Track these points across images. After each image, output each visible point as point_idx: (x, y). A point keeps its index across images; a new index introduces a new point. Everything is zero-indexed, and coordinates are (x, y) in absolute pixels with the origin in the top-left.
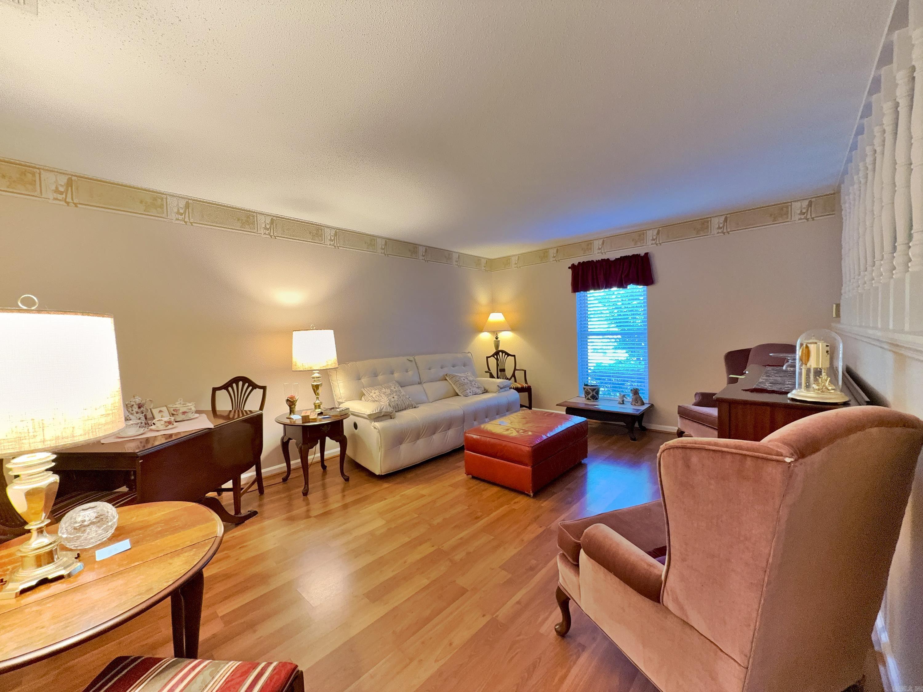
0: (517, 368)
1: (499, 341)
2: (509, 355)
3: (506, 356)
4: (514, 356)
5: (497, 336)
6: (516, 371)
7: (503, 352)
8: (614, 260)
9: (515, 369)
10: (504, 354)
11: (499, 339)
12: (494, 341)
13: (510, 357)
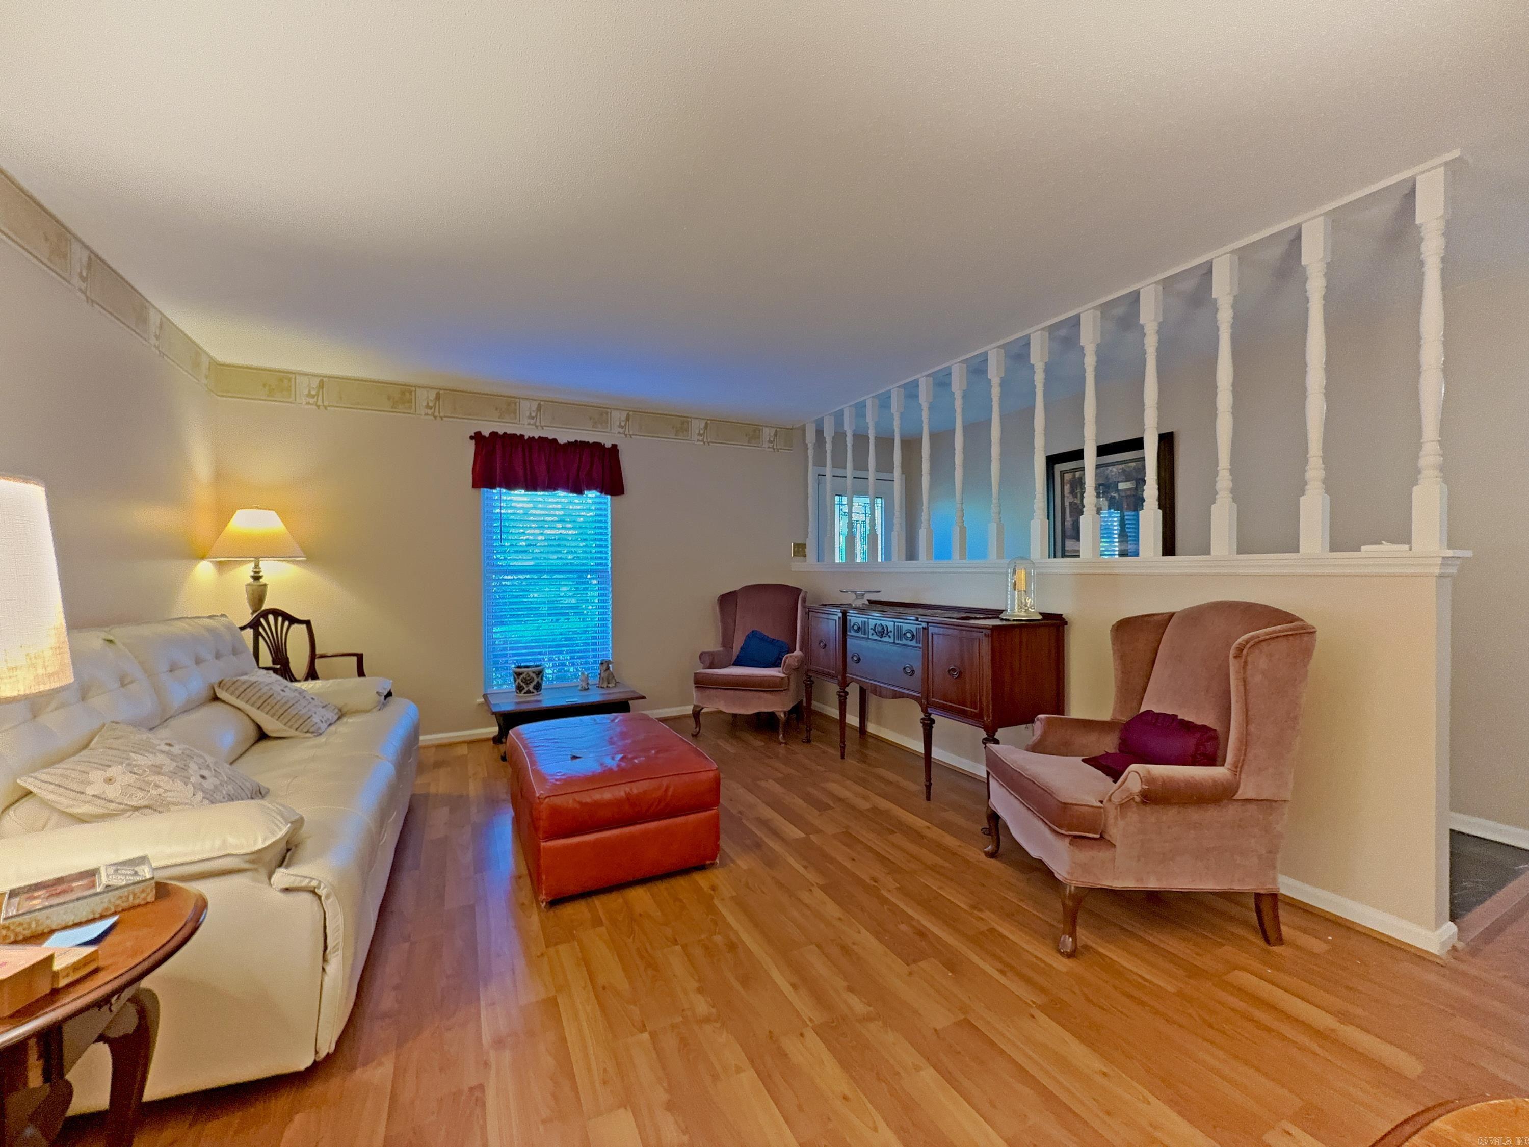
0: (318, 651)
1: (265, 585)
2: (293, 620)
3: (287, 623)
4: (308, 623)
5: (259, 572)
6: (317, 661)
7: (276, 613)
8: (565, 444)
9: (313, 656)
10: (280, 619)
11: (262, 581)
12: (249, 585)
13: (295, 627)
